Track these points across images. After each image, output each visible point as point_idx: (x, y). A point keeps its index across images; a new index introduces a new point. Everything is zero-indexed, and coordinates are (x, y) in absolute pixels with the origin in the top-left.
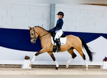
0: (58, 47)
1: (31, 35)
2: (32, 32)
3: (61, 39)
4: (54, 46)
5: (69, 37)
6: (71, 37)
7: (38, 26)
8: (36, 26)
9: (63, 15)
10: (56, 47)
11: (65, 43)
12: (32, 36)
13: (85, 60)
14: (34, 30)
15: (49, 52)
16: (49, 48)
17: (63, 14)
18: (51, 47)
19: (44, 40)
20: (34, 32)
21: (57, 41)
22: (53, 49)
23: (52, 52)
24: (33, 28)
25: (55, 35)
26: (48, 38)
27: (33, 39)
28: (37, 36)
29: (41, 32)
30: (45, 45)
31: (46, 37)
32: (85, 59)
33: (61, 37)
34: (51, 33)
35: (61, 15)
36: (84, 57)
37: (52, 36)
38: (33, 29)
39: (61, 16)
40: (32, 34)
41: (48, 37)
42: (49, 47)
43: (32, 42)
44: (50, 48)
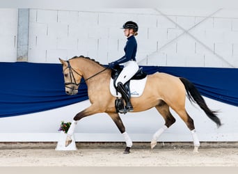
0: (126, 102)
2: (66, 71)
4: (118, 100)
10: (122, 102)
11: (140, 93)
12: (67, 80)
13: (193, 131)
17: (137, 25)
19: (94, 88)
20: (70, 69)
24: (68, 62)
29: (88, 70)
32: (194, 128)
33: (132, 79)
35: (130, 28)
36: (191, 124)
37: (113, 78)
38: (67, 64)
39: (131, 31)
40: (66, 75)
43: (68, 92)
44: (108, 104)
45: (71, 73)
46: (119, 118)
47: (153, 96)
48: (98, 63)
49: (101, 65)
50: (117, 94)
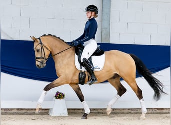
1: (36, 53)
2: (37, 46)
3: (95, 59)
4: (82, 73)
5: (110, 54)
6: (114, 54)
7: (50, 35)
8: (45, 35)
9: (98, 12)
10: (86, 75)
12: (38, 55)
13: (142, 100)
14: (41, 44)
15: (71, 84)
16: (70, 78)
17: (97, 9)
19: (61, 62)
20: (42, 46)
21: (87, 64)
22: (80, 79)
23: (77, 84)
24: (39, 39)
26: (70, 57)
27: (40, 60)
28: (47, 53)
29: (56, 47)
30: (64, 71)
31: (66, 55)
32: (143, 98)
33: (94, 55)
36: (140, 94)
37: (77, 55)
38: (39, 41)
39: (94, 13)
40: (38, 51)
43: (38, 66)
44: (73, 77)
45: (42, 48)
46: (79, 89)
47: (111, 70)
48: (63, 41)
49: (66, 43)
50: (81, 68)
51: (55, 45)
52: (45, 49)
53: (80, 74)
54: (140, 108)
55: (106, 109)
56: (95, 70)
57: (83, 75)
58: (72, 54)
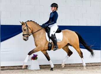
7: (31, 21)
8: (28, 21)
10: (52, 44)
14: (27, 26)
17: (57, 5)
18: (45, 44)
20: (27, 27)
22: (49, 47)
25: (50, 30)
29: (35, 28)
30: (39, 42)
32: (83, 57)
34: (44, 28)
35: (55, 7)
37: (47, 32)
38: (25, 24)
40: (25, 30)
41: (42, 33)
42: (44, 45)
43: (25, 39)
46: (47, 53)
50: (50, 41)
51: (34, 27)
52: (29, 29)
53: (48, 44)
54: (82, 63)
55: (61, 64)
56: (58, 41)
57: (51, 45)
58: (44, 33)
